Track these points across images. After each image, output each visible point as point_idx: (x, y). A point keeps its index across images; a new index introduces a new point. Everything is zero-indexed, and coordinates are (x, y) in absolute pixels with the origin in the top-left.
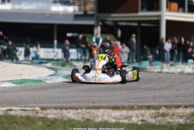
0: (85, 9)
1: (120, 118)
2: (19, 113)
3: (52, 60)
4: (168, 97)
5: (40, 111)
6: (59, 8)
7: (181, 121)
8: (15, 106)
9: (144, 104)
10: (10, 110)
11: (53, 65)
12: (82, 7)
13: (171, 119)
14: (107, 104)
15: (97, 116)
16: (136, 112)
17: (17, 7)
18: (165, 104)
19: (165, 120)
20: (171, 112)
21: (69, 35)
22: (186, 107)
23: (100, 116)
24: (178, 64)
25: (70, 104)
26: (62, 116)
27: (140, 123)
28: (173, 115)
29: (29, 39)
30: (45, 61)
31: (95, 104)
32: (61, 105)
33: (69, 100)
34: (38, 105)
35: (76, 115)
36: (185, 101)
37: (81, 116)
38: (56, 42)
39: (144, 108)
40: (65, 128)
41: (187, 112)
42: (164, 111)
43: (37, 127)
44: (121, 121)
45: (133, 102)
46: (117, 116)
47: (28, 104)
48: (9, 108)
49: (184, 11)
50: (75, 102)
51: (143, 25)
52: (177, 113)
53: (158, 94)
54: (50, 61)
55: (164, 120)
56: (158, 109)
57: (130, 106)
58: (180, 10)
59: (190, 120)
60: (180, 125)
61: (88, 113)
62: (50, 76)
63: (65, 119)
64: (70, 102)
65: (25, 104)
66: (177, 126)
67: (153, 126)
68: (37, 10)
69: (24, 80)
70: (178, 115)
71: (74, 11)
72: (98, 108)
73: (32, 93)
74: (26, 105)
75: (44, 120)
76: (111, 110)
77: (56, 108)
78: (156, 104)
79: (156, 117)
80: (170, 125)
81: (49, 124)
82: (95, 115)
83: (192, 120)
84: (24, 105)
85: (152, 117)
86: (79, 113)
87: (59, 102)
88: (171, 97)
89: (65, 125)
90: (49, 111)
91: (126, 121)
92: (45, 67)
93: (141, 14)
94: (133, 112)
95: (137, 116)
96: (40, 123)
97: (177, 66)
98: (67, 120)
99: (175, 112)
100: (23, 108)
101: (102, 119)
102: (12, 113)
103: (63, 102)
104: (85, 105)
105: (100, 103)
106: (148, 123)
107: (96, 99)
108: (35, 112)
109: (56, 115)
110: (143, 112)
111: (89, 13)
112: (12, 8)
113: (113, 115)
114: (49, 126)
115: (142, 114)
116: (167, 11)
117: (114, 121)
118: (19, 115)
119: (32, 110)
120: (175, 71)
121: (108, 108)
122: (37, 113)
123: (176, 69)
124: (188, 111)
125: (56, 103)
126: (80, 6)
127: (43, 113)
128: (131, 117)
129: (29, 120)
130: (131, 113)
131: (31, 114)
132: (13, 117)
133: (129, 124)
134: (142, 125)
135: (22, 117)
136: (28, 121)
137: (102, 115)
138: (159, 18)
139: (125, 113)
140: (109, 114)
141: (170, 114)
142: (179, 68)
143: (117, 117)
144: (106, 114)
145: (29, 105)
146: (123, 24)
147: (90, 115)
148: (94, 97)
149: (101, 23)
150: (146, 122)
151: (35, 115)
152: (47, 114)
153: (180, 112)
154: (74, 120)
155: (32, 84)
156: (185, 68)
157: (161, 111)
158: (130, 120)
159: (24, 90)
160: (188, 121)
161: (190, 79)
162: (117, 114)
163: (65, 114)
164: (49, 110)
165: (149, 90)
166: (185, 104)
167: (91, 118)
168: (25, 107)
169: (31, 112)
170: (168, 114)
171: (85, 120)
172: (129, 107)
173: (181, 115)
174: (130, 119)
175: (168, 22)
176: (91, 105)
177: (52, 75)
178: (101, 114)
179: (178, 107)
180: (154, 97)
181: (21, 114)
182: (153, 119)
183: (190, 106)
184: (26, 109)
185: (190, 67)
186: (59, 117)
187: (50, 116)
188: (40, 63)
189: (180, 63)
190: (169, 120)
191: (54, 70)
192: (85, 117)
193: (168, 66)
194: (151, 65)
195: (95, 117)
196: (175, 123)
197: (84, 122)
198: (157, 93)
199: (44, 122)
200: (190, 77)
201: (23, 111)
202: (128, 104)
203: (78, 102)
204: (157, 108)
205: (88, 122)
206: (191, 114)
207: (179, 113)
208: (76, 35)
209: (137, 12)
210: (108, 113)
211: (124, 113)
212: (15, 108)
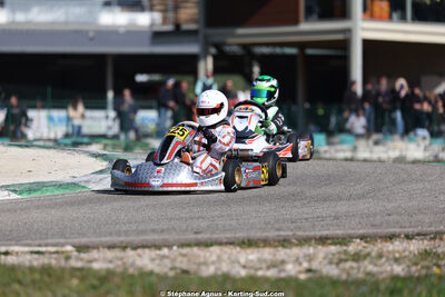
0: (176, 19)
1: (258, 266)
2: (27, 260)
3: (104, 136)
4: (368, 216)
5: (75, 253)
6: (117, 18)
7: (398, 270)
8: (17, 245)
9: (312, 233)
10: (6, 253)
11: (105, 148)
12: (171, 15)
13: (376, 265)
14: (228, 235)
15: (205, 263)
16: (296, 251)
17: (20, 17)
18: (361, 231)
19: (362, 270)
20: (376, 249)
21: (141, 78)
22: (409, 237)
23: (213, 263)
24: (393, 141)
25: (142, 238)
26: (124, 264)
27: (303, 277)
28: (380, 256)
29: (49, 90)
30: (86, 140)
31: (200, 236)
32: (122, 239)
33: (142, 227)
34: (70, 241)
35: (157, 262)
36: (408, 225)
37: (167, 262)
38: (110, 95)
39: (313, 242)
40: (131, 293)
41: (412, 248)
42: (360, 248)
43: (66, 291)
44: (260, 273)
45: (288, 229)
46: (251, 261)
47: (47, 238)
48: (3, 249)
49: (403, 18)
50: (153, 231)
51: (310, 51)
52: (389, 252)
53: (344, 208)
54: (98, 140)
55: (359, 268)
56: (346, 245)
57: (281, 238)
58: (395, 16)
59: (419, 267)
60: (395, 278)
61: (184, 255)
62: (97, 173)
63: (131, 271)
64: (144, 232)
65: (41, 239)
66: (387, 281)
67: (334, 282)
68: (66, 23)
69: (38, 183)
70: (391, 256)
71: (152, 25)
72: (207, 244)
73: (55, 213)
74: (42, 242)
75: (83, 273)
76: (238, 249)
77: (111, 247)
78: (339, 232)
79: (340, 261)
80: (373, 279)
81: (95, 282)
82: (202, 260)
83: (422, 267)
84: (37, 242)
85: (331, 263)
86: (164, 257)
87: (119, 234)
88: (375, 215)
89: (131, 285)
90: (94, 254)
91: (271, 273)
92: (86, 152)
93: (304, 26)
94: (288, 251)
95: (297, 261)
96: (75, 282)
97: (390, 144)
98: (136, 273)
99: (385, 249)
100: (36, 249)
101: (216, 269)
102: (11, 260)
103: (126, 233)
104: (177, 237)
105: (213, 233)
106: (321, 277)
107: (204, 224)
108: (62, 256)
109: (111, 262)
110: (311, 250)
111: (185, 27)
112: (11, 19)
113: (242, 260)
114: (94, 287)
115: (309, 255)
116: (364, 20)
117: (243, 273)
118: (27, 264)
119: (57, 252)
120: (384, 156)
121: (231, 243)
122: (68, 258)
123: (386, 152)
124: (415, 246)
125: (111, 234)
126: (164, 11)
127: (82, 259)
128: (283, 262)
129: (50, 275)
130: (282, 253)
131: (54, 262)
132: (13, 268)
133: (279, 280)
134: (309, 280)
135: (32, 269)
136: (46, 278)
137: (216, 260)
138: (347, 36)
139: (270, 253)
140: (233, 258)
141: (373, 254)
142: (394, 149)
143: (251, 264)
144: (225, 257)
145: (50, 241)
146: (265, 50)
147: (189, 261)
148: (198, 218)
149: (213, 50)
150: (317, 275)
151: (63, 263)
152: (90, 261)
153: (396, 248)
154: (151, 273)
155: (56, 192)
156: (407, 149)
157: (352, 248)
158: (280, 271)
159: (38, 207)
160: (414, 269)
161: (418, 173)
162: (251, 257)
163: (130, 260)
164: (95, 251)
165: (325, 200)
166: (406, 230)
167: (192, 268)
168: (40, 245)
169: (55, 256)
170: (368, 254)
171: (179, 271)
172: (279, 241)
173: (397, 255)
174: (281, 267)
175: (367, 43)
176: (191, 237)
177: (101, 172)
178: (214, 258)
179: (391, 237)
180: (336, 218)
181: (30, 261)
182: (334, 266)
183: (418, 235)
184: (43, 249)
185: (418, 145)
186: (118, 266)
187: (96, 266)
188: (76, 144)
189: (397, 137)
190: (371, 268)
191: (105, 160)
192: (178, 265)
193: (368, 146)
194: (329, 143)
195: (200, 264)
196: (384, 275)
197: (175, 278)
198: (342, 207)
199: (82, 279)
200: (418, 169)
201: (36, 256)
202: (277, 233)
203: (162, 231)
204: (343, 241)
205: (185, 276)
206: (420, 254)
207: (394, 252)
208: (156, 77)
209: (296, 22)
210: (231, 254)
211: (267, 253)
212: (16, 249)
